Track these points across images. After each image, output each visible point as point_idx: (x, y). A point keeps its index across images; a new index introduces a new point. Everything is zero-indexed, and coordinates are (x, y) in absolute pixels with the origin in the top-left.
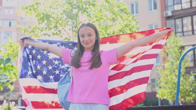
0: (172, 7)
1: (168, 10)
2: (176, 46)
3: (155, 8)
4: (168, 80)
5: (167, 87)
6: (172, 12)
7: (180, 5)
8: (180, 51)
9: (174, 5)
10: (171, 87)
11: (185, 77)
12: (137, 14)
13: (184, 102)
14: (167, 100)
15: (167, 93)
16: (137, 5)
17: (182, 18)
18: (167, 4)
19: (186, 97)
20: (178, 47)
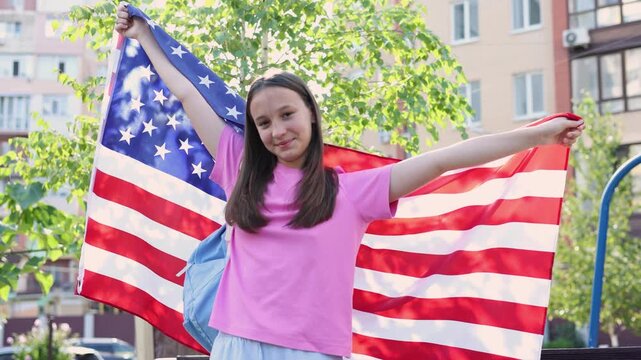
0: (592, 14)
1: (577, 25)
2: (601, 146)
3: (535, 18)
4: (573, 257)
5: (569, 281)
6: (591, 32)
7: (617, 8)
8: (614, 160)
9: (597, 8)
10: (581, 281)
11: (627, 245)
12: (475, 39)
13: (624, 328)
14: (566, 321)
15: (567, 299)
16: (474, 9)
17: (621, 50)
18: (575, 7)
19: (631, 311)
20: (605, 148)
